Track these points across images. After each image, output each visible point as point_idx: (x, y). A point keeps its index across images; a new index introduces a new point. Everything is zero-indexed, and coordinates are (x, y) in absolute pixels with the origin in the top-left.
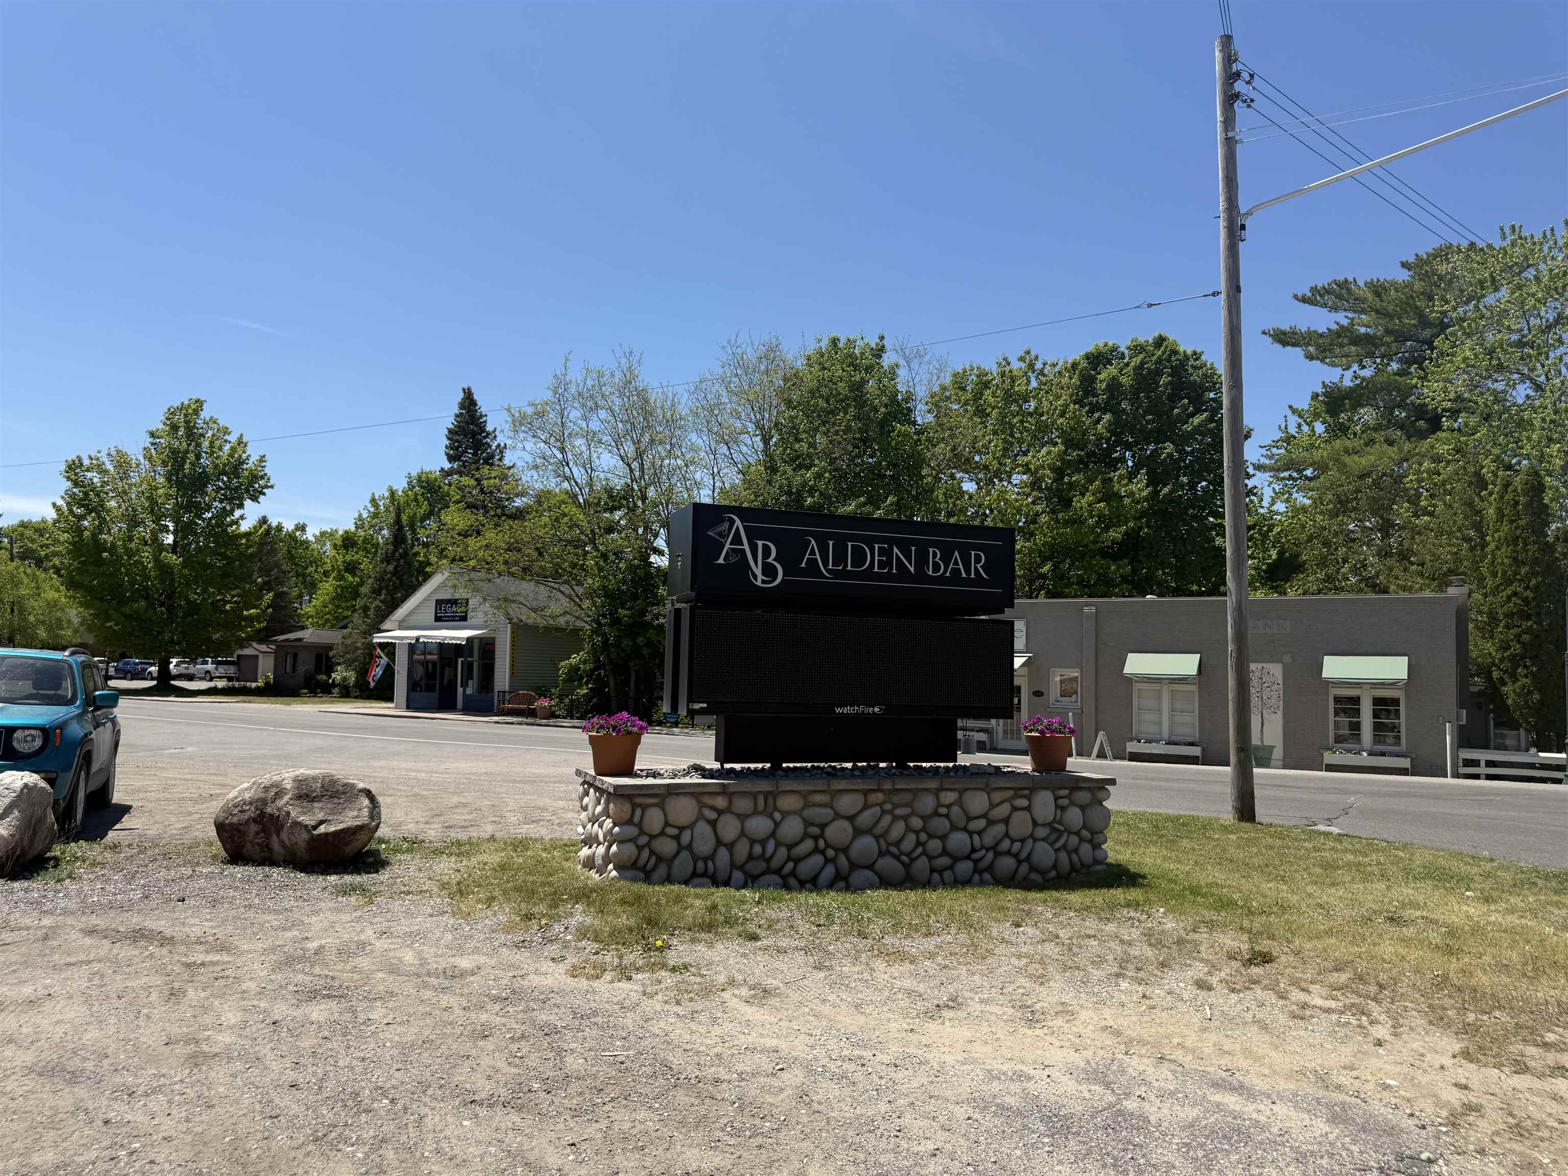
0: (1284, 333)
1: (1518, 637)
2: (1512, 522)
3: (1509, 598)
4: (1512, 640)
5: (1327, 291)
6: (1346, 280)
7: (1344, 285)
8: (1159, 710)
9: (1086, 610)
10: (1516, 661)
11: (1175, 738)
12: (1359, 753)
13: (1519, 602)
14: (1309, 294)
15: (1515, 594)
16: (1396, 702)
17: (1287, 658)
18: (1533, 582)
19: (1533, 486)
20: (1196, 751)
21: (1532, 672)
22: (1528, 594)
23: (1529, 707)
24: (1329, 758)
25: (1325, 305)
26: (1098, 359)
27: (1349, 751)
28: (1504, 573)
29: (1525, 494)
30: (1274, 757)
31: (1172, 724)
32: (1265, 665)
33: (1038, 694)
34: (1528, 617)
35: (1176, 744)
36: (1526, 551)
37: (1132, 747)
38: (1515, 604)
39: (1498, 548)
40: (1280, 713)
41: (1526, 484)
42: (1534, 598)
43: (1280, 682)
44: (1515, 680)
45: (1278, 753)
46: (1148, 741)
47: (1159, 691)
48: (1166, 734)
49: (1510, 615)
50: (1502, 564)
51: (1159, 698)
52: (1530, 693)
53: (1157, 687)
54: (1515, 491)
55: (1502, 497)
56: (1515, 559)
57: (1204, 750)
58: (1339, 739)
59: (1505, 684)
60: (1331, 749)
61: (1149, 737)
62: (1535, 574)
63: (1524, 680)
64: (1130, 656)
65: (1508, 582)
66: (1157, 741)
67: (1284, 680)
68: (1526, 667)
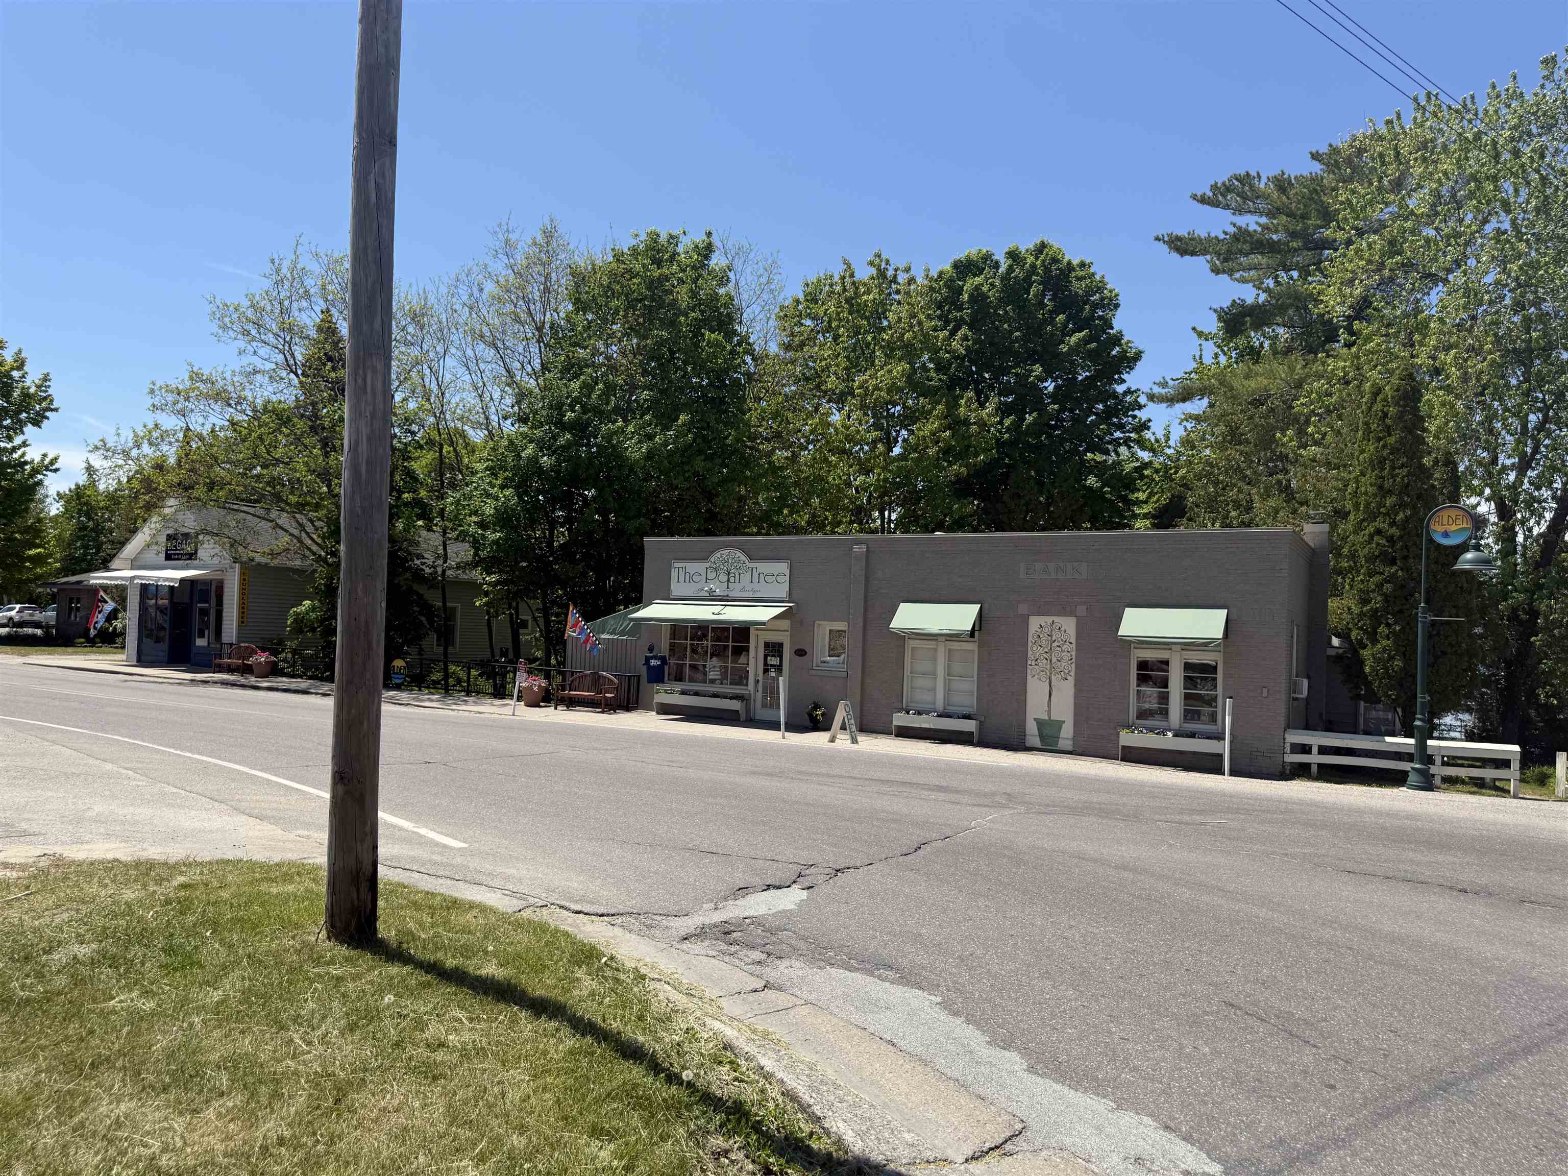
0: (1179, 239)
1: (1380, 586)
2: (1379, 439)
3: (1371, 536)
4: (1373, 591)
5: (1228, 189)
6: (1248, 174)
7: (1245, 179)
8: (934, 674)
9: (856, 548)
10: (1376, 617)
11: (951, 709)
12: (1163, 733)
13: (1383, 542)
14: (1211, 194)
15: (1379, 532)
16: (1214, 669)
17: (1082, 610)
18: (1401, 516)
19: (1406, 392)
20: (969, 726)
21: (1394, 633)
22: (1394, 531)
23: (1390, 677)
24: (1128, 738)
25: (1227, 207)
26: (965, 268)
27: (1151, 730)
28: (1368, 504)
29: (1397, 404)
30: (1062, 735)
31: (948, 690)
32: (1056, 619)
33: (800, 653)
34: (1393, 562)
35: (949, 716)
36: (1394, 477)
37: (900, 719)
38: (1378, 544)
39: (1363, 474)
40: (1071, 679)
41: (1398, 390)
42: (1401, 537)
43: (1073, 640)
44: (1375, 641)
45: (1067, 732)
46: (919, 713)
47: (936, 650)
48: (940, 705)
49: (1371, 559)
50: (1366, 493)
51: (934, 660)
52: (1391, 658)
53: (931, 645)
54: (1385, 400)
55: (1370, 409)
56: (1381, 487)
57: (981, 725)
58: (1143, 714)
59: (1364, 647)
60: (1129, 727)
61: (920, 707)
62: (1402, 506)
63: (1385, 642)
64: (903, 606)
65: (1372, 516)
66: (928, 713)
67: (1077, 638)
68: (1388, 625)
